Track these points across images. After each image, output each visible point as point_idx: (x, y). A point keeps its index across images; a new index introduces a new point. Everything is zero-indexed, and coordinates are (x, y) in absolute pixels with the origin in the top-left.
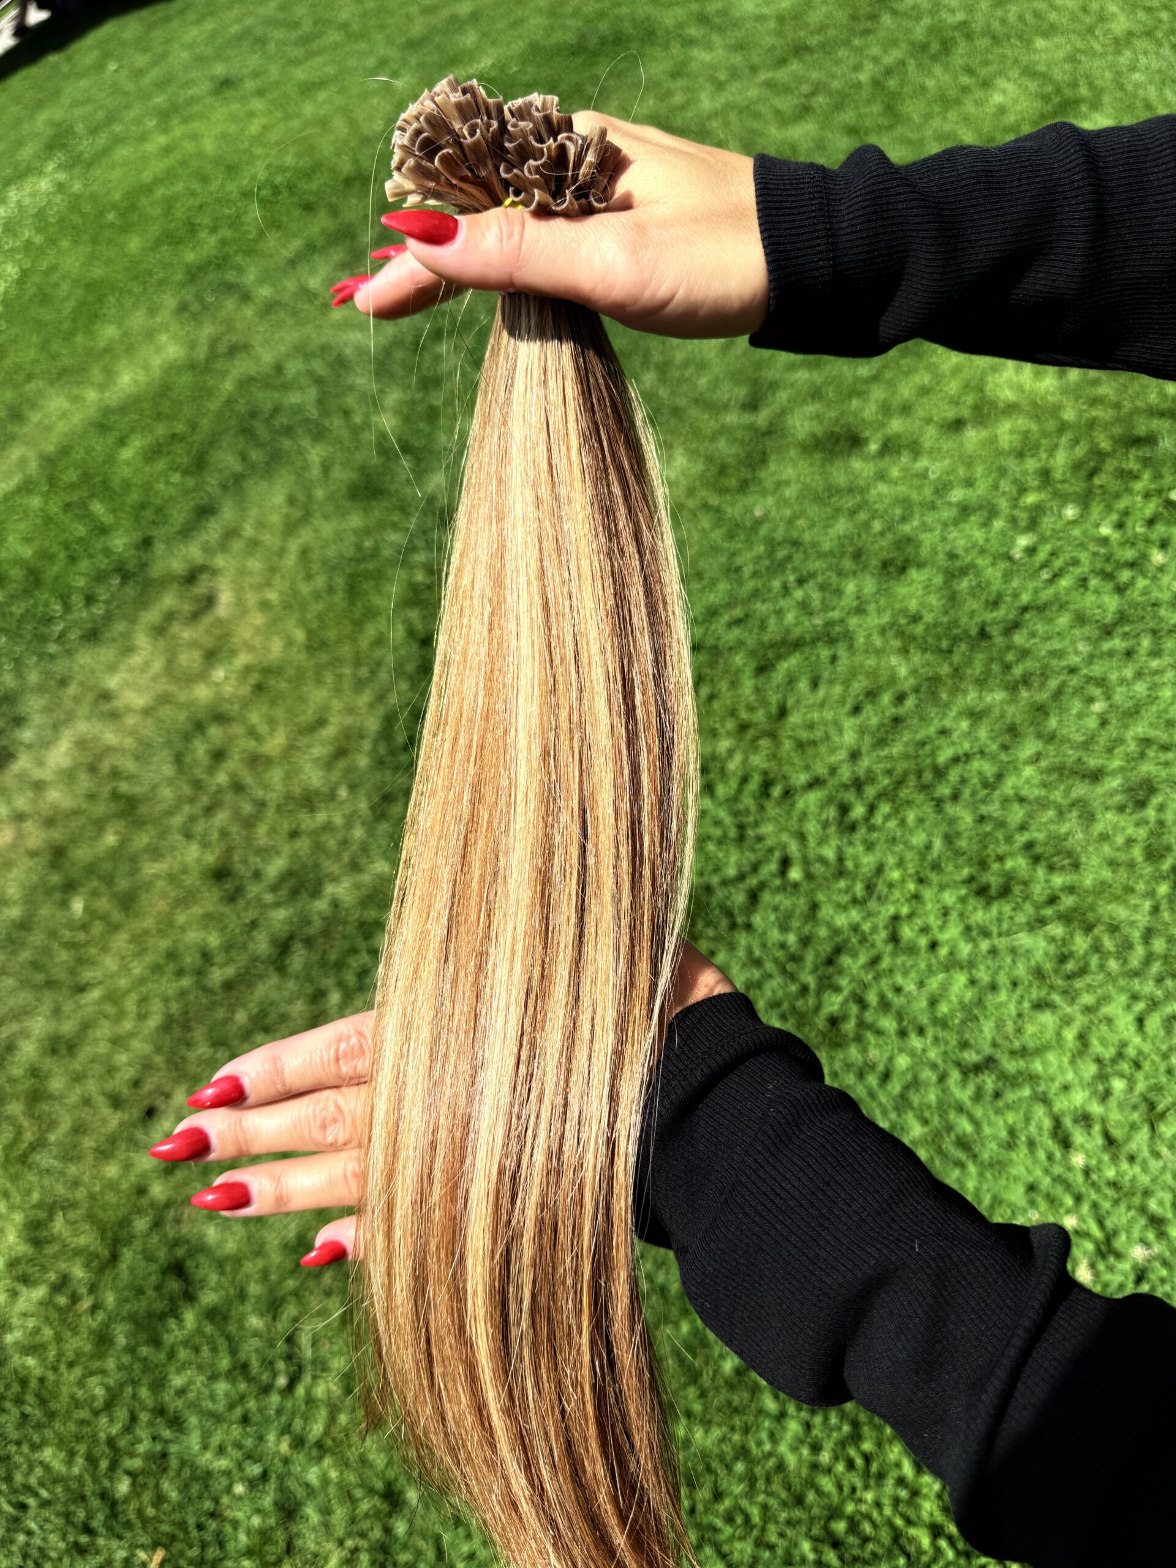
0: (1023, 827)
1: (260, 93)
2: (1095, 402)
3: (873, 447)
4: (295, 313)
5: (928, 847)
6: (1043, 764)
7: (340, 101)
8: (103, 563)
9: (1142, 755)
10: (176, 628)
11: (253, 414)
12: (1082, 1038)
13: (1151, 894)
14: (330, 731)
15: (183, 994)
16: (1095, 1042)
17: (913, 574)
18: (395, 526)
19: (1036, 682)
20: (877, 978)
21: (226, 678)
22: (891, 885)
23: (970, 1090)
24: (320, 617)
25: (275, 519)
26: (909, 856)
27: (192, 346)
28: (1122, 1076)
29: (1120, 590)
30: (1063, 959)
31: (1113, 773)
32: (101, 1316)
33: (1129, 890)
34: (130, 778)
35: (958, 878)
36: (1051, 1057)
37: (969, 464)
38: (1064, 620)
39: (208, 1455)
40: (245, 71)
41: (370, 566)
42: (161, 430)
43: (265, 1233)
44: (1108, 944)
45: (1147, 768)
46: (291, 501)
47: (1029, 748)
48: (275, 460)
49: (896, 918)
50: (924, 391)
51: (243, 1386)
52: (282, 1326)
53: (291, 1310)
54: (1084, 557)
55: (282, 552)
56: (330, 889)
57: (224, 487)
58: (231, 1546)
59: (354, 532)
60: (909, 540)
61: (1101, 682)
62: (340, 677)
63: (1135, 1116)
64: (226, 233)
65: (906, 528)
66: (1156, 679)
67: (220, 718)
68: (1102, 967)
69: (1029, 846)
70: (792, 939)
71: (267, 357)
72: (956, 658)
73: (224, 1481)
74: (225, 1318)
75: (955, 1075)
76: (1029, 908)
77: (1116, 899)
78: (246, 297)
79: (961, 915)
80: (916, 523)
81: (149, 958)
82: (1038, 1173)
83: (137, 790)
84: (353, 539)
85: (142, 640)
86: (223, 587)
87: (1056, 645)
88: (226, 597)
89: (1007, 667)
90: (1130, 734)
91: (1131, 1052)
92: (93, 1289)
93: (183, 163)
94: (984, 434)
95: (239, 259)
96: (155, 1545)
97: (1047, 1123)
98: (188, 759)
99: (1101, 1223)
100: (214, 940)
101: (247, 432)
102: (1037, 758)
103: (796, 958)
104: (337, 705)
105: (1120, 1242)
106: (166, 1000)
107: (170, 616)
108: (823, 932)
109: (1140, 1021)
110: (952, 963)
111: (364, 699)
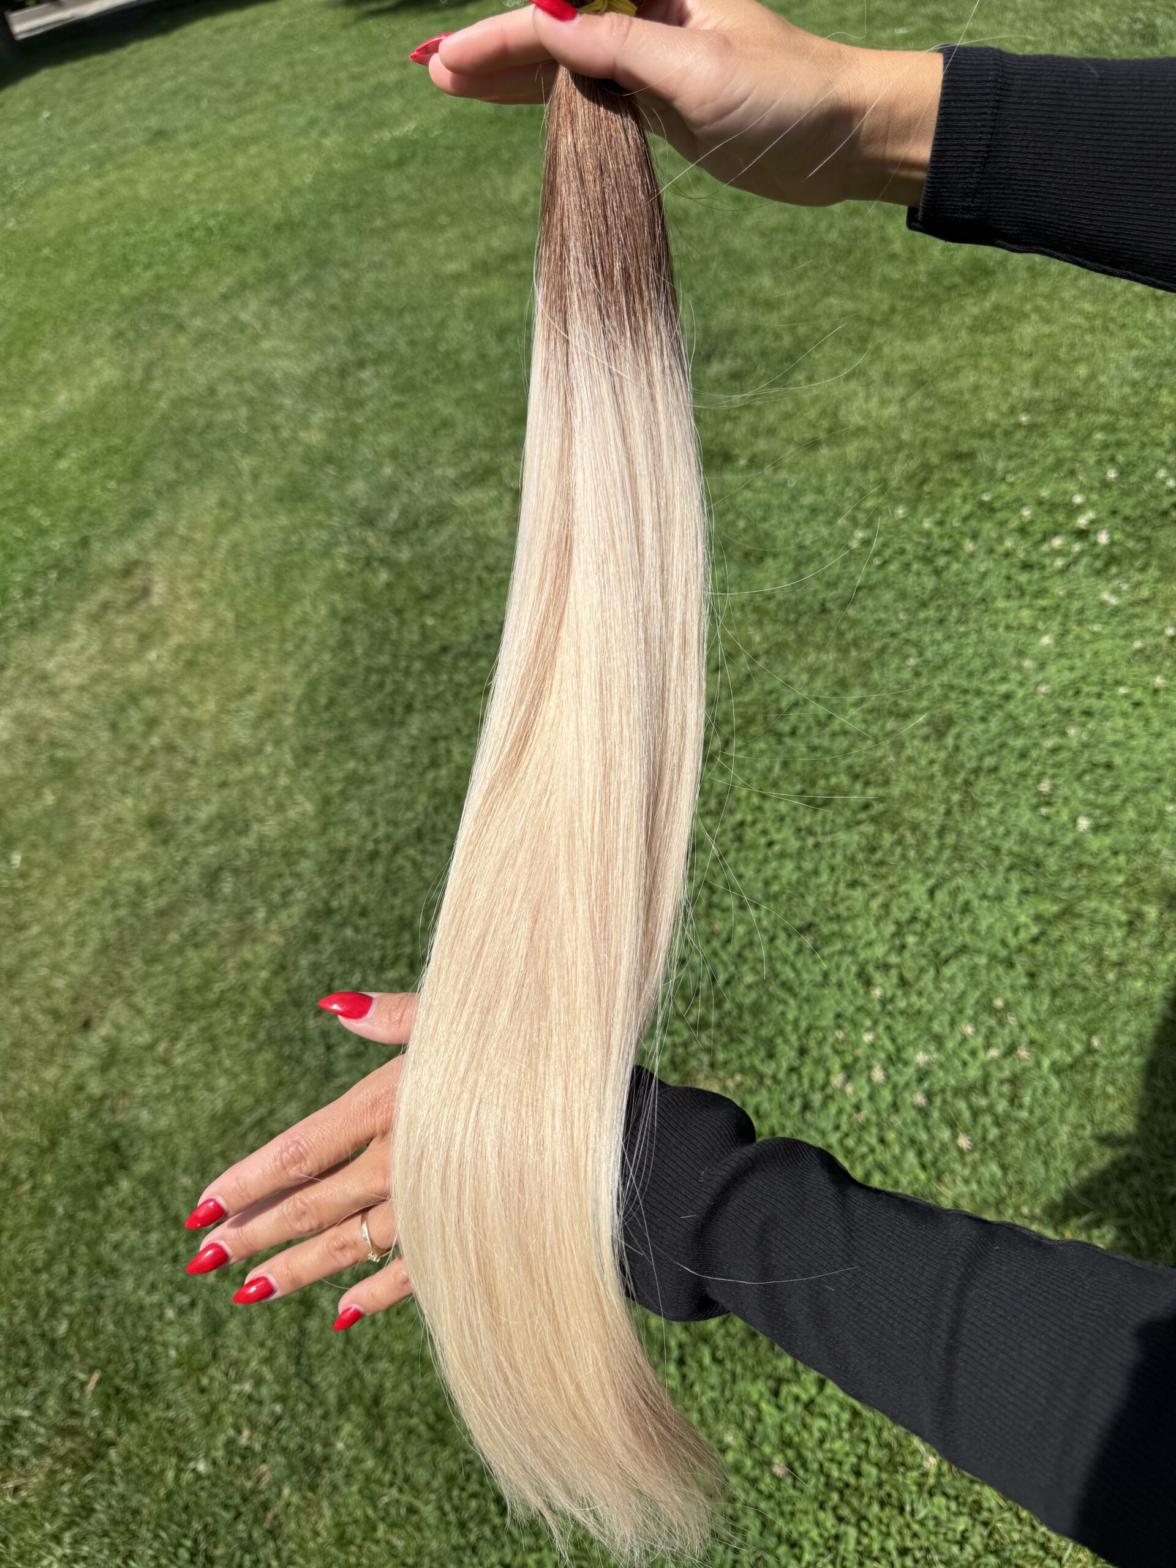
0: (846, 753)
1: (194, 145)
2: (928, 425)
3: (743, 462)
4: (226, 342)
5: (770, 769)
6: (865, 706)
7: (271, 155)
8: (40, 560)
9: (946, 697)
10: (110, 616)
11: (187, 430)
12: (886, 906)
13: (947, 800)
14: (258, 696)
16: (895, 910)
17: (770, 562)
18: (320, 525)
19: (863, 643)
21: (159, 657)
22: (738, 800)
23: (794, 946)
24: (248, 601)
25: (207, 519)
26: (754, 777)
27: (129, 369)
28: (915, 933)
29: (938, 572)
30: (873, 850)
31: (921, 712)
32: (41, 1194)
33: (928, 798)
34: (66, 746)
35: (793, 792)
36: (860, 923)
37: (821, 476)
38: (888, 596)
39: (141, 1293)
40: (179, 124)
41: (296, 558)
42: (98, 444)
43: (194, 1110)
44: (910, 839)
45: (951, 707)
46: (223, 504)
47: (857, 693)
48: (207, 469)
49: (742, 824)
50: (787, 416)
51: (173, 1234)
54: (909, 547)
55: (213, 547)
56: (256, 827)
57: (158, 493)
58: (162, 1363)
59: (282, 529)
60: (767, 535)
61: (917, 644)
62: (266, 651)
63: (923, 962)
64: (162, 270)
65: (766, 526)
66: (963, 641)
67: (152, 691)
68: (904, 857)
69: (850, 767)
71: (202, 380)
72: (801, 628)
73: (157, 1312)
74: (158, 1183)
75: (782, 936)
76: (848, 813)
77: (917, 805)
78: (181, 328)
79: (794, 820)
80: (774, 522)
82: (845, 1004)
83: (73, 755)
84: (280, 535)
85: (79, 627)
86: (157, 578)
87: (882, 615)
88: (159, 589)
89: (841, 634)
90: (936, 683)
91: (923, 915)
92: (32, 1174)
93: (119, 206)
94: (836, 451)
95: (173, 292)
96: (91, 1371)
97: (854, 969)
98: (123, 725)
99: (893, 1040)
100: (148, 877)
101: (180, 444)
102: (862, 701)
104: (264, 675)
105: (909, 1053)
106: (102, 928)
107: (106, 606)
109: (931, 893)
110: (782, 855)
111: (289, 670)
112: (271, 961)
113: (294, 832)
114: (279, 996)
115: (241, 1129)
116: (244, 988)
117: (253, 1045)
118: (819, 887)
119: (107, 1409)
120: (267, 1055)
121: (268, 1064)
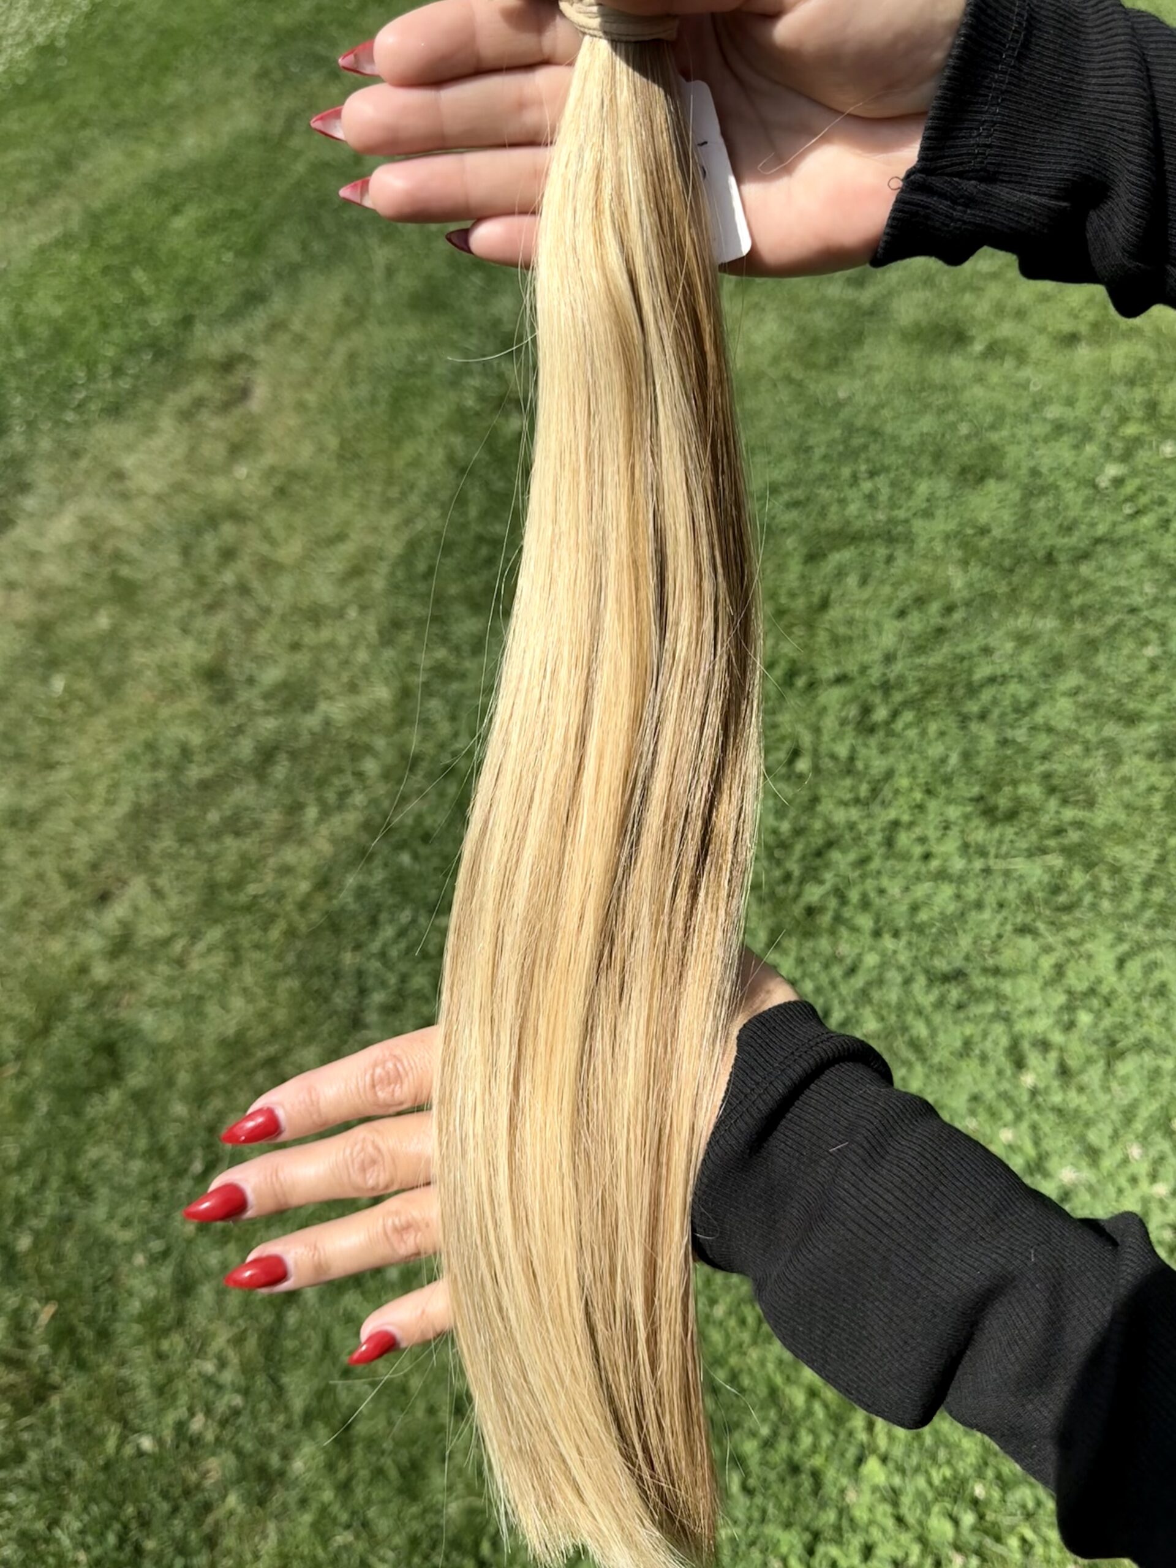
0: (1045, 757)
3: (979, 347)
5: (944, 760)
6: (1080, 698)
8: (137, 335)
11: (322, 202)
12: (1059, 968)
13: (1161, 843)
14: (349, 547)
15: (156, 785)
16: (1070, 974)
17: (991, 485)
18: (454, 346)
19: (1092, 615)
20: (863, 877)
21: (249, 476)
22: (897, 792)
23: (933, 997)
24: (357, 428)
25: (327, 317)
26: (922, 766)
28: (1090, 1010)
30: (1056, 890)
31: (1151, 720)
32: (25, 1082)
33: (1139, 835)
34: (131, 563)
35: (969, 795)
36: (1023, 982)
37: (1075, 382)
38: (1136, 558)
39: (113, 1226)
42: (220, 205)
43: (203, 1027)
44: (1106, 884)
46: (347, 301)
47: (1070, 680)
48: (337, 255)
49: (896, 824)
51: (158, 1167)
52: (206, 1116)
53: (217, 1103)
54: (1171, 497)
55: (329, 353)
56: (323, 706)
57: (278, 275)
58: (123, 1312)
59: (409, 343)
60: (994, 448)
61: (1160, 627)
62: (368, 493)
63: (1093, 1049)
65: (994, 437)
67: (236, 515)
68: (1094, 906)
69: (1047, 776)
70: (785, 827)
72: (1016, 579)
73: (125, 1251)
74: (151, 1102)
75: (921, 980)
76: (1033, 837)
77: (1124, 842)
79: (962, 832)
80: (1005, 433)
81: (127, 745)
82: (985, 1085)
83: (139, 576)
84: (406, 351)
85: (166, 422)
86: (260, 380)
87: (1122, 582)
88: (261, 393)
89: (1066, 596)
91: (1104, 989)
92: (21, 1055)
94: (1098, 353)
96: (47, 1300)
97: (1004, 1041)
98: (196, 551)
100: (196, 738)
101: (312, 220)
102: (1075, 692)
103: (785, 846)
104: (360, 521)
106: (137, 789)
107: (199, 403)
108: (818, 825)
110: (942, 875)
111: (390, 520)
112: (315, 870)
113: (363, 722)
114: (314, 916)
115: (250, 1063)
116: (280, 897)
117: (280, 966)
118: (981, 924)
119: (56, 1347)
120: (292, 983)
121: (291, 991)
